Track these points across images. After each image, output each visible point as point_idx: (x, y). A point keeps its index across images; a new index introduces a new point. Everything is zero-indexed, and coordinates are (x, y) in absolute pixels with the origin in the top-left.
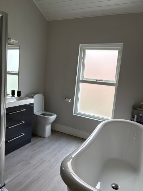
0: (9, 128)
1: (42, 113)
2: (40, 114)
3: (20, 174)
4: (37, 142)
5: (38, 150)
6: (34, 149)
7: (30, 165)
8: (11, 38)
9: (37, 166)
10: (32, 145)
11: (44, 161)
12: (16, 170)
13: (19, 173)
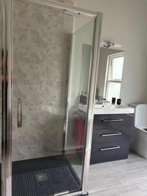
0: (103, 136)
1: (145, 128)
2: (143, 129)
3: (106, 190)
4: (135, 162)
5: (134, 171)
6: (130, 168)
7: (120, 185)
8: (115, 43)
9: (128, 190)
10: (128, 162)
11: (138, 188)
12: (103, 184)
13: (106, 188)
